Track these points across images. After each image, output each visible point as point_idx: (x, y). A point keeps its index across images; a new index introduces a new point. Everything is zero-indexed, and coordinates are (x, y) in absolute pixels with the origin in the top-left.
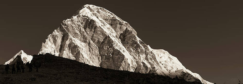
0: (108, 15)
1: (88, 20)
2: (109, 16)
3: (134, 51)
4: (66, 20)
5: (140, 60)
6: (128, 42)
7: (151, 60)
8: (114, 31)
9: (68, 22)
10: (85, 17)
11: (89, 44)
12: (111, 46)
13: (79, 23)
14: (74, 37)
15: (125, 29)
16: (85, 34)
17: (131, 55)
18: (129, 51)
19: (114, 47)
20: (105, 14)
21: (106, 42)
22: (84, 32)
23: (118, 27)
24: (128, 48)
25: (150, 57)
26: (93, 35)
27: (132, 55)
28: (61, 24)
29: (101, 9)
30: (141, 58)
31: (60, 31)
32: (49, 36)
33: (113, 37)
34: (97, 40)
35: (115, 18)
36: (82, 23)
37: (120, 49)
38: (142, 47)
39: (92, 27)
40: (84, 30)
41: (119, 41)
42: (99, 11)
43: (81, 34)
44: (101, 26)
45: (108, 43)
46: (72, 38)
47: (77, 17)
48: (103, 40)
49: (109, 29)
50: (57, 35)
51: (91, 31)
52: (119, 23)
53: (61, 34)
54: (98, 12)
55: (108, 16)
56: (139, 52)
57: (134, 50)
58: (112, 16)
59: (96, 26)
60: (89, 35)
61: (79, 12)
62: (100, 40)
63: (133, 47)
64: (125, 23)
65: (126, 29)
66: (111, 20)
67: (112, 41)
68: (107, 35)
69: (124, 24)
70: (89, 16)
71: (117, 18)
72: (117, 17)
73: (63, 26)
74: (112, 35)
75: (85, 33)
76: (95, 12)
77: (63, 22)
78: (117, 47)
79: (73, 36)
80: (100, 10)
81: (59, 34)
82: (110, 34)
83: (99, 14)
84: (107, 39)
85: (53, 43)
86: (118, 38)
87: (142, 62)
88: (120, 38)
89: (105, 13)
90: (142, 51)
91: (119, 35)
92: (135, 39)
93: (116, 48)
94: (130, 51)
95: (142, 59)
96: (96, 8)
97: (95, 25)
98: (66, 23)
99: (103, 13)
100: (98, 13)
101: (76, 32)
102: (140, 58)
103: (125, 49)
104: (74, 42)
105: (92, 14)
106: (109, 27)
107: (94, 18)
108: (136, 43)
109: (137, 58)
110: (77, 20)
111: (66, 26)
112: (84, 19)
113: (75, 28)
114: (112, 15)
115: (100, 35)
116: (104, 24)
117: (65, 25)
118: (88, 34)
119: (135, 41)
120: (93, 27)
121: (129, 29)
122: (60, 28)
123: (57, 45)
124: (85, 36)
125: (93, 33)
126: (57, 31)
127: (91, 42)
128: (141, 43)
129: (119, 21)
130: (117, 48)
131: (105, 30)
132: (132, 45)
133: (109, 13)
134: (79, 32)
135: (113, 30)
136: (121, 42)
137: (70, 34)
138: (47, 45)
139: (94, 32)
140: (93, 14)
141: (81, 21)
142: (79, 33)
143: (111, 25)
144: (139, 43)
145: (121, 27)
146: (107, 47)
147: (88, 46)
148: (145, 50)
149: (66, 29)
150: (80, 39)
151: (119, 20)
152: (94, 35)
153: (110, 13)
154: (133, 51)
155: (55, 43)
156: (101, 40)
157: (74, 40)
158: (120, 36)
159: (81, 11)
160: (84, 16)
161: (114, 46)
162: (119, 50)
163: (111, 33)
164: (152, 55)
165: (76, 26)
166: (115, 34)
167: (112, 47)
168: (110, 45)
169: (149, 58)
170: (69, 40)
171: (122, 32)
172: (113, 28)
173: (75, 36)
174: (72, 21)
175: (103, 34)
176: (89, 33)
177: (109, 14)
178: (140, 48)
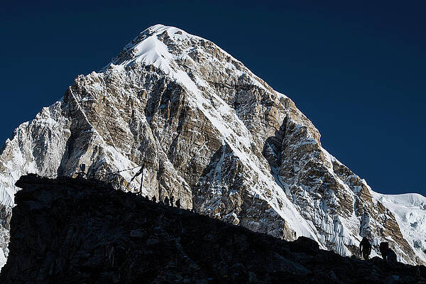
0: (226, 66)
1: (160, 83)
2: (227, 70)
3: (318, 201)
4: (89, 76)
5: (341, 235)
6: (293, 171)
7: (383, 235)
8: (244, 128)
9: (93, 83)
10: (152, 73)
11: (161, 171)
12: (237, 185)
13: (132, 94)
14: (111, 145)
15: (282, 120)
16: (149, 133)
17: (306, 218)
18: (298, 203)
19: (244, 187)
20: (217, 63)
21: (219, 169)
22: (144, 127)
23: (258, 114)
24: (294, 191)
25: (378, 224)
26: (175, 140)
27: (309, 216)
28: (69, 90)
29: (203, 44)
30: (345, 229)
31: (63, 114)
32: (23, 127)
33: (243, 150)
34: (187, 158)
35: (249, 79)
36: (140, 94)
37: (268, 194)
38: (345, 186)
39: (174, 110)
40: (144, 120)
41: (263, 166)
42: (197, 53)
43: (135, 134)
44: (202, 108)
45: (224, 173)
46: (102, 146)
47: (127, 69)
48: (207, 162)
49: (227, 118)
50: (51, 129)
51: (170, 123)
52: (260, 99)
53: (66, 127)
54: (194, 55)
55: (225, 73)
56: (333, 206)
57: (317, 198)
58: (239, 73)
59: (188, 108)
60: (160, 140)
61: (133, 50)
62: (199, 160)
63: (312, 186)
64: (281, 99)
65: (286, 119)
66: (236, 86)
67: (241, 165)
68: (224, 144)
69: (277, 101)
70: (165, 67)
71: (256, 81)
72: (253, 75)
73: (77, 98)
74: (237, 143)
75: (149, 130)
76: (185, 55)
77: (78, 80)
78: (257, 187)
79: (105, 137)
80: (200, 50)
81: (57, 124)
82: (233, 141)
83: (195, 63)
84: (222, 159)
85: (32, 156)
86: (258, 155)
87: (347, 246)
88: (265, 153)
89: (217, 60)
90: (344, 201)
91: (263, 142)
92: (318, 157)
93: (255, 191)
94: (302, 204)
95: (347, 232)
96: (189, 40)
97: (183, 102)
98: (87, 87)
99: (210, 60)
100: (194, 59)
101: (116, 125)
102: (342, 230)
103: (283, 196)
104: (108, 162)
105: (174, 62)
106: (229, 113)
107: (181, 77)
108: (322, 172)
109: (328, 228)
110: (123, 81)
111: (85, 99)
112: (148, 77)
113: (115, 109)
114: (238, 68)
115: (199, 143)
116: (212, 102)
117: (84, 93)
118: (160, 134)
119: (318, 164)
120: (177, 109)
121: (294, 122)
122: (65, 102)
123: (46, 166)
124: (147, 142)
125: (176, 133)
126: (52, 111)
127: (168, 165)
128: (340, 171)
129: (260, 90)
130: (258, 192)
131: (217, 123)
132: (308, 182)
133: (228, 59)
134: (127, 124)
135: (243, 124)
136: (267, 171)
137: (95, 131)
138: (10, 162)
139: (179, 129)
140: (177, 61)
141: (139, 85)
142: (128, 130)
143: (235, 105)
144: (333, 174)
145: (266, 114)
146: (223, 188)
147: (158, 179)
148: (357, 200)
149: (86, 108)
150: (130, 153)
151: (261, 86)
152: (180, 142)
153: (233, 62)
154: (312, 204)
155: (38, 159)
156: (204, 161)
157: (110, 154)
158: (266, 147)
159: (139, 47)
160: (148, 68)
161: (245, 183)
162: (263, 198)
163: (235, 134)
164: (382, 215)
165: (119, 101)
166: (247, 141)
167: (238, 189)
168: (231, 182)
169: (372, 228)
170: (90, 151)
171: (271, 133)
172: (242, 117)
173: (114, 140)
174: (108, 81)
175: (207, 138)
176: (161, 130)
177: (230, 65)
178: (336, 192)
